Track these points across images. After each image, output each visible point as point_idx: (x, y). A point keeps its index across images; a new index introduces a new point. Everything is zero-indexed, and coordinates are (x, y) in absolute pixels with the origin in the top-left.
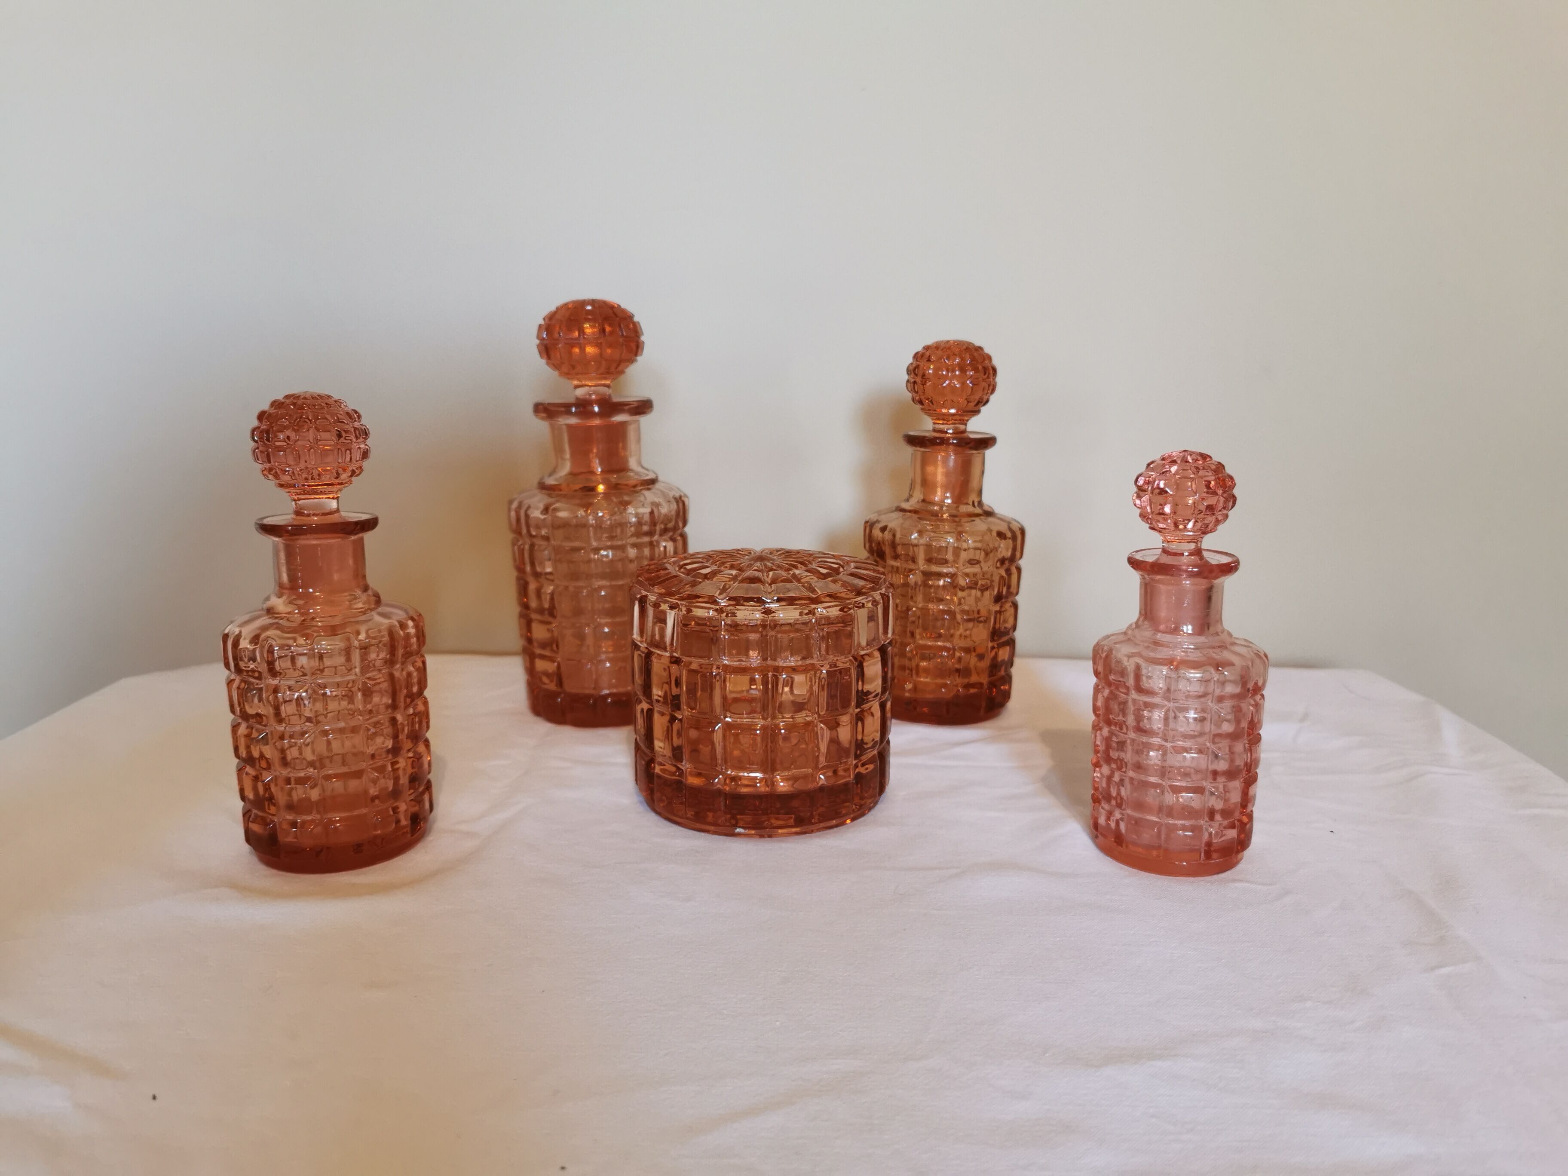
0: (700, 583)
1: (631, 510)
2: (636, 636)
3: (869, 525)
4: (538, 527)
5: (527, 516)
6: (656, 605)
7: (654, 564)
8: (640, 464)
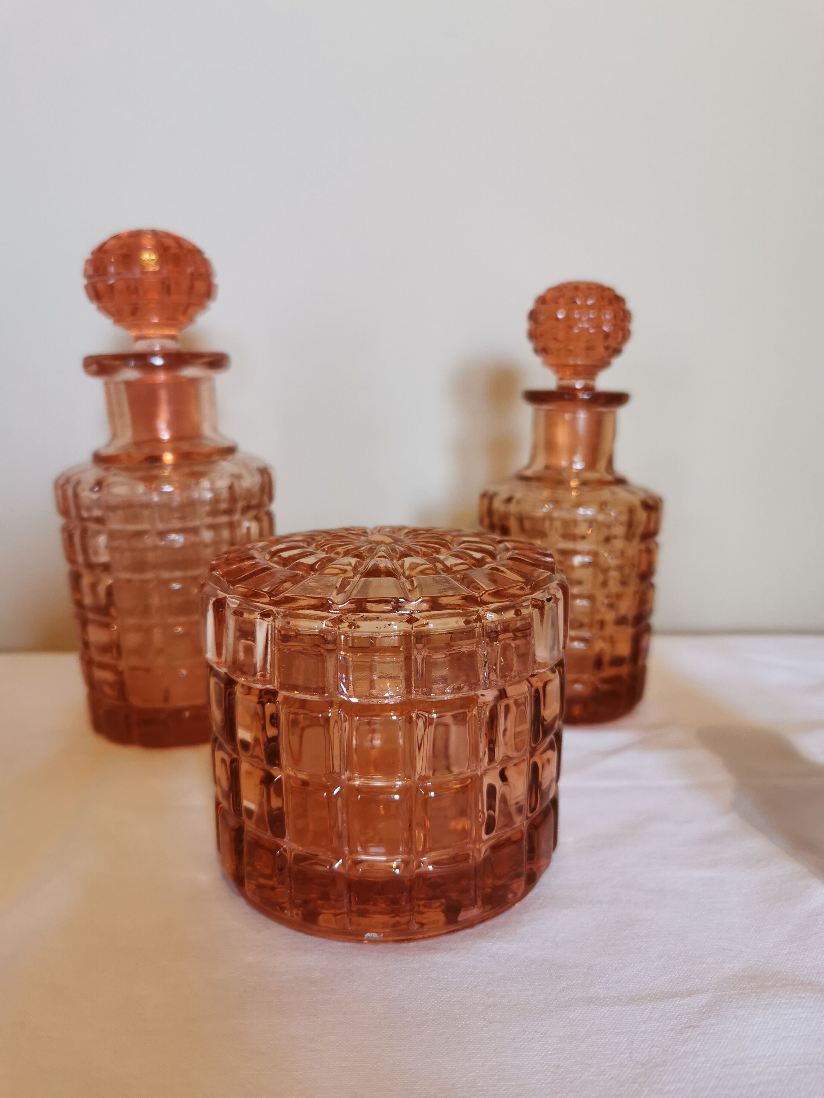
0: (303, 577)
1: (205, 483)
2: (210, 655)
3: (488, 497)
4: (89, 509)
5: (76, 495)
6: (238, 613)
7: (235, 551)
8: (215, 429)
